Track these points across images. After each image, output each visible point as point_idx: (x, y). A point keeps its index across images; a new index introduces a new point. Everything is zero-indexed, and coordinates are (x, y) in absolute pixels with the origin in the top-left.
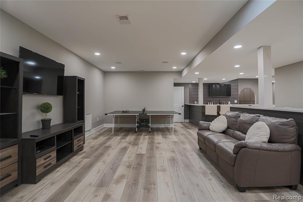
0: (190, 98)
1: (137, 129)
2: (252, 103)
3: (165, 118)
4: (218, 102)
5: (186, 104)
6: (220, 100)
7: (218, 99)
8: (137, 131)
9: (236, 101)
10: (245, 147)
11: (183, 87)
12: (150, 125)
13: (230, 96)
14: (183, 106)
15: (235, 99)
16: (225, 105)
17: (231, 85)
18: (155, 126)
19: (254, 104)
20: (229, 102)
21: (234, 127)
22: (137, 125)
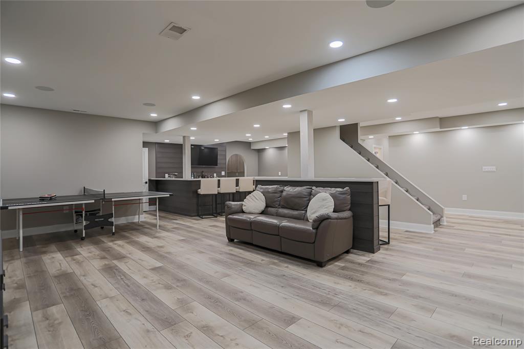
0: (157, 168)
1: (84, 231)
2: (237, 174)
3: (128, 205)
4: (200, 174)
5: (152, 179)
6: (203, 172)
7: (200, 170)
8: (84, 236)
9: (223, 173)
10: (327, 219)
11: (147, 149)
12: (113, 220)
13: (217, 165)
14: (146, 183)
15: (223, 169)
16: (209, 179)
17: (217, 148)
18: (122, 221)
19: (244, 176)
20: (215, 175)
21: (277, 204)
22: (84, 223)
